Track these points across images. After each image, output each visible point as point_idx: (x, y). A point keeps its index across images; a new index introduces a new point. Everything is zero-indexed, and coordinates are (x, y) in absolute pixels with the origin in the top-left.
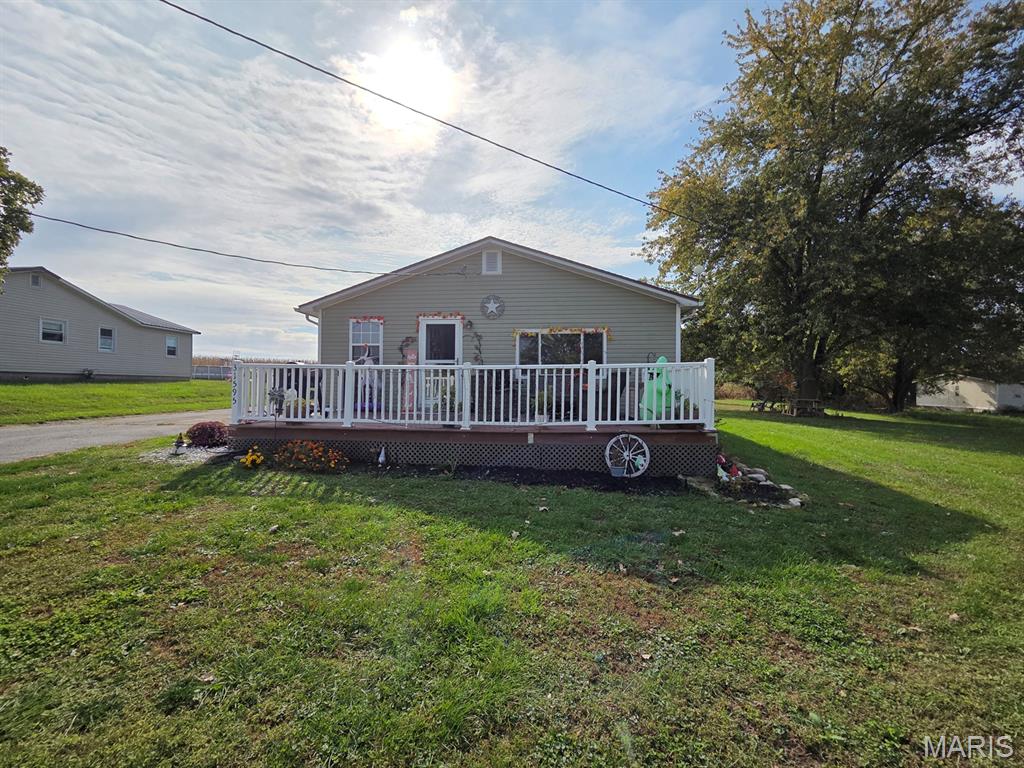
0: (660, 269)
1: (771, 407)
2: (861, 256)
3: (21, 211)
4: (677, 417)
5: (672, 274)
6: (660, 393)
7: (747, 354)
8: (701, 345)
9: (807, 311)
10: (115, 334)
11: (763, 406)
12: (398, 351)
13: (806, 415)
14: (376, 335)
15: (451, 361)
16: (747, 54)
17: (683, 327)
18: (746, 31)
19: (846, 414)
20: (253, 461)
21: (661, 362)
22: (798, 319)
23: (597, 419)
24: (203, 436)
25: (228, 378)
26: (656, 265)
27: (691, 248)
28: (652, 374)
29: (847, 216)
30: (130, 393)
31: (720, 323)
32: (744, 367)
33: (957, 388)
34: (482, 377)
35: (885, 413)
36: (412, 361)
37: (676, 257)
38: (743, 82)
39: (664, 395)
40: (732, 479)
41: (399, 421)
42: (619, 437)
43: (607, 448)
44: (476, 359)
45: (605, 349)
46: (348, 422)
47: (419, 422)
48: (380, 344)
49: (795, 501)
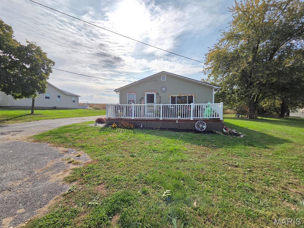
0: (208, 76)
1: (242, 116)
2: (269, 72)
3: (50, 68)
4: (213, 117)
5: (212, 77)
6: (209, 111)
7: (234, 100)
8: (220, 98)
9: (252, 88)
10: (61, 97)
11: (239, 116)
12: (139, 101)
13: (252, 118)
14: (134, 97)
15: (153, 103)
16: (235, 13)
17: (215, 93)
18: (235, 7)
19: (264, 118)
20: (115, 126)
21: (209, 103)
22: (249, 91)
23: (193, 117)
24: (100, 121)
25: (86, 108)
26: (207, 75)
27: (217, 70)
28: (207, 106)
29: (266, 59)
30: (68, 112)
31: (226, 92)
32: (233, 104)
33: (303, 111)
34: (165, 107)
35: (278, 118)
36: (143, 103)
37: (213, 72)
38: (234, 22)
39: (210, 111)
40: (227, 131)
41: (145, 118)
42: (199, 121)
43: (196, 124)
44: (160, 103)
45: (194, 100)
46: (133, 118)
47: (150, 118)
48: (135, 99)
49: (242, 136)
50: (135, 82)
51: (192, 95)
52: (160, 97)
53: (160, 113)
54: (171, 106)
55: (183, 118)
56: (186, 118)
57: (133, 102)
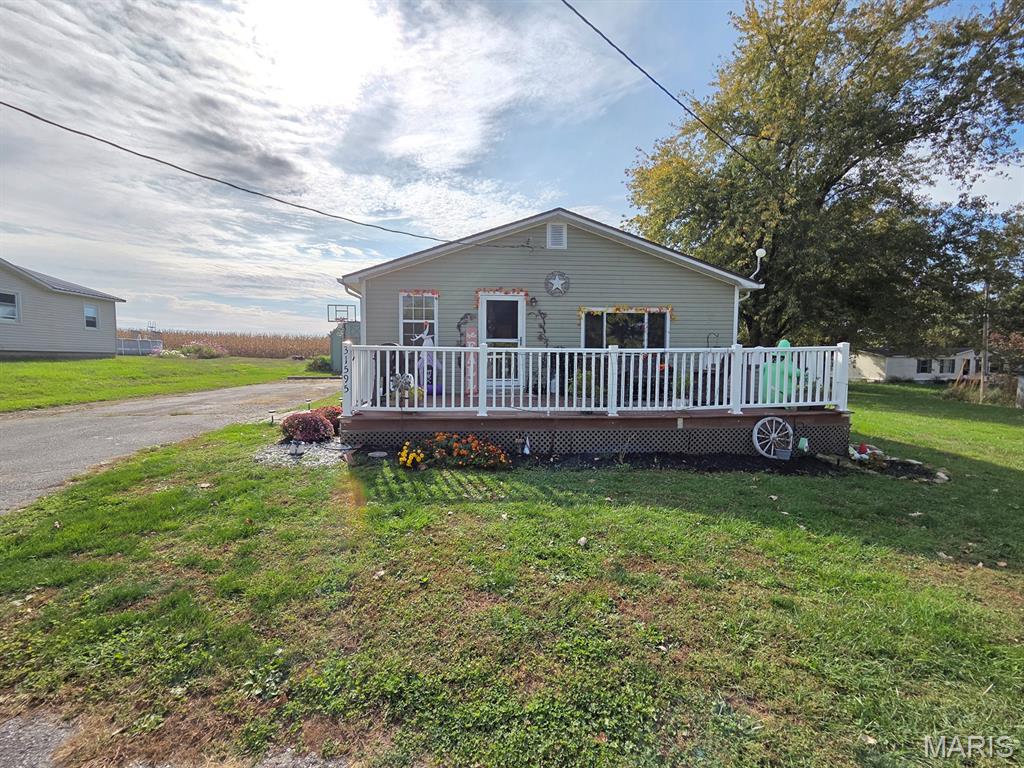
10: (18, 298)
12: (456, 329)
14: (431, 311)
15: (514, 341)
23: (741, 402)
25: (151, 353)
28: (775, 357)
40: (864, 456)
41: (540, 408)
42: (765, 420)
43: (755, 431)
44: (540, 338)
45: (668, 329)
46: (482, 412)
47: (562, 409)
48: (435, 321)
49: (941, 474)
51: (664, 310)
52: (543, 315)
53: (606, 386)
54: (654, 355)
55: (700, 407)
56: (712, 407)
57: (431, 332)
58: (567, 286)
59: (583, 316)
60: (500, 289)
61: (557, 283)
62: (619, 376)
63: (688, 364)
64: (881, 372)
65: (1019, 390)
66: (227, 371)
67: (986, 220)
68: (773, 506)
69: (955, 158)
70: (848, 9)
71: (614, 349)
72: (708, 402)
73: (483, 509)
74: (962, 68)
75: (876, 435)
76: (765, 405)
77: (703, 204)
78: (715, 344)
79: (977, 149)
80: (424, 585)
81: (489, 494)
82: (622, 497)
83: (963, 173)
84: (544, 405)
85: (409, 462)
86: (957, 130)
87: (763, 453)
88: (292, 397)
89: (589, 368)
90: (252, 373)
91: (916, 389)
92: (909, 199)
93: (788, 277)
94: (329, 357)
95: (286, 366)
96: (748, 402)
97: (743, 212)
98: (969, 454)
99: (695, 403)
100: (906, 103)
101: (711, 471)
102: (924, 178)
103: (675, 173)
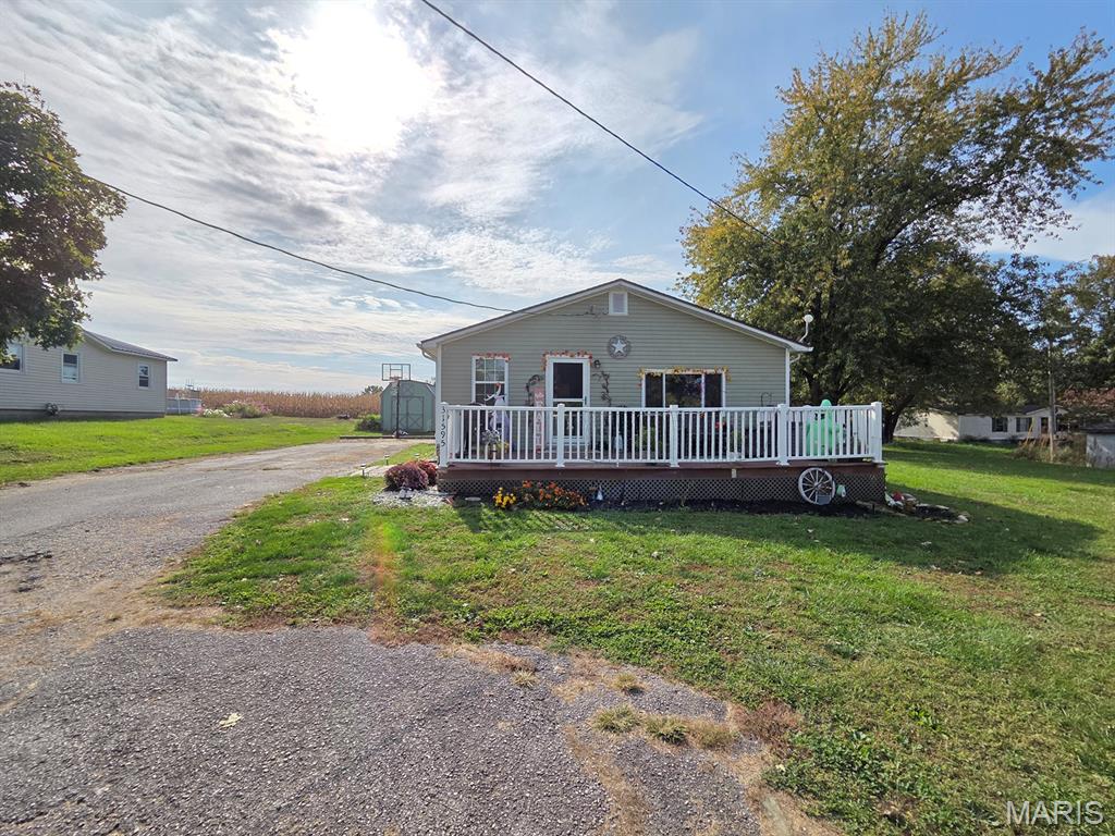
10: (80, 360)
12: (524, 389)
14: (501, 372)
15: (579, 401)
20: (508, 502)
23: (787, 455)
33: (926, 420)
36: (539, 401)
40: (899, 503)
41: (610, 460)
42: (809, 470)
43: (801, 480)
44: (604, 398)
45: (724, 389)
46: (560, 463)
47: (630, 461)
48: (506, 382)
49: (962, 517)
50: (514, 313)
51: (719, 372)
52: (606, 377)
53: (668, 441)
54: (710, 413)
55: (751, 459)
56: (762, 459)
57: (502, 393)
58: (628, 349)
59: (644, 377)
60: (566, 353)
61: (619, 347)
62: (680, 432)
63: (740, 421)
64: (955, 432)
65: (1088, 449)
66: (279, 431)
67: (1039, 279)
68: (808, 536)
69: (1006, 218)
70: (893, 81)
71: (674, 408)
72: (758, 454)
73: (573, 536)
74: (1007, 134)
75: (921, 488)
76: (808, 458)
77: (758, 263)
78: (768, 403)
79: (1027, 211)
80: (546, 576)
81: (576, 527)
82: (685, 529)
83: (1015, 233)
84: (614, 457)
85: (504, 503)
86: (1007, 192)
87: (808, 499)
88: (361, 455)
89: (653, 425)
90: (304, 433)
91: (990, 449)
92: (965, 257)
93: (846, 336)
94: (379, 416)
95: (333, 426)
96: (793, 455)
97: (798, 272)
98: (1000, 502)
99: (747, 456)
100: (953, 168)
101: (760, 513)
102: (981, 236)
103: (729, 234)
